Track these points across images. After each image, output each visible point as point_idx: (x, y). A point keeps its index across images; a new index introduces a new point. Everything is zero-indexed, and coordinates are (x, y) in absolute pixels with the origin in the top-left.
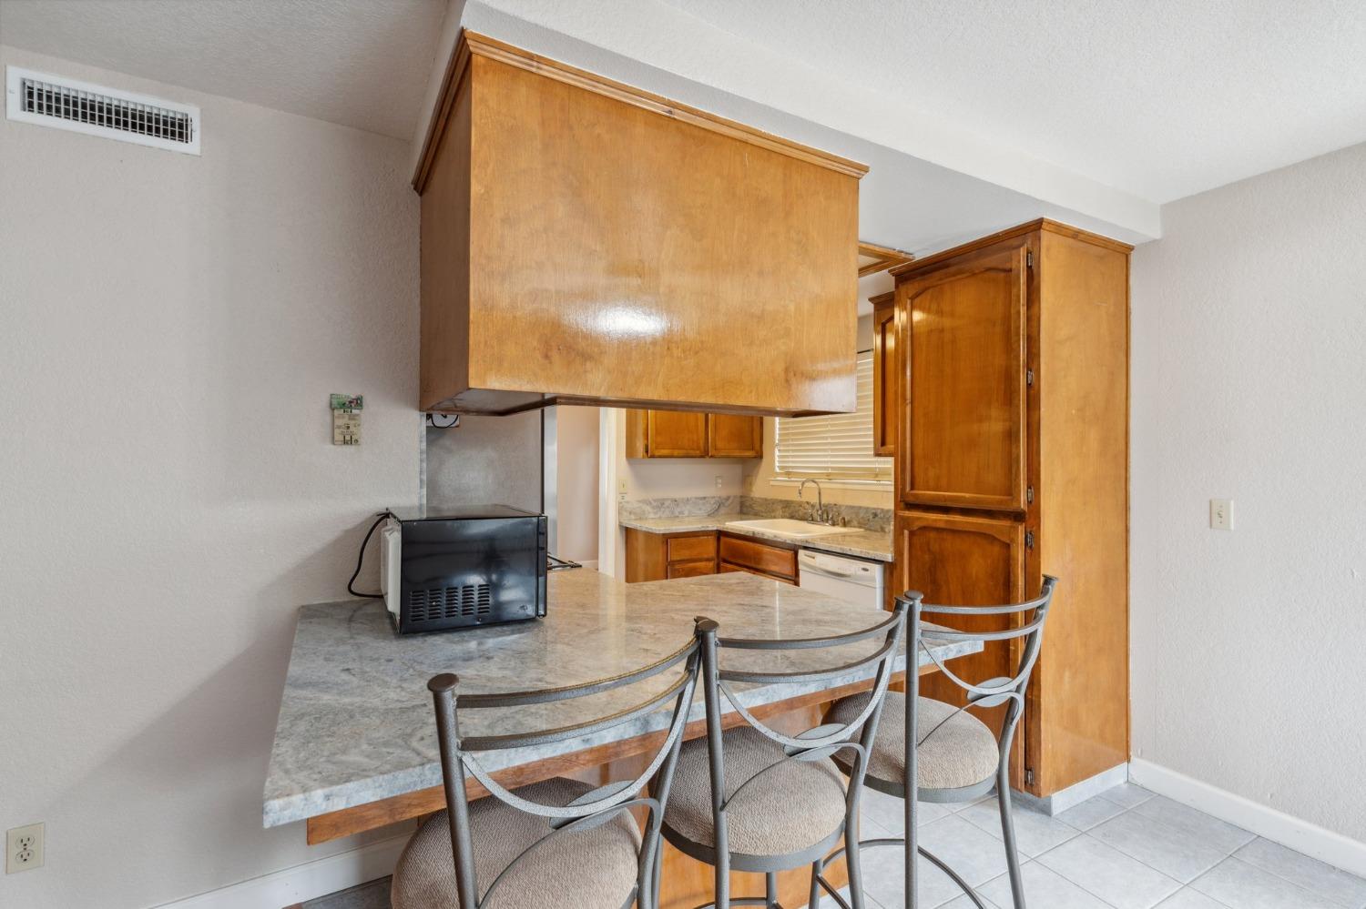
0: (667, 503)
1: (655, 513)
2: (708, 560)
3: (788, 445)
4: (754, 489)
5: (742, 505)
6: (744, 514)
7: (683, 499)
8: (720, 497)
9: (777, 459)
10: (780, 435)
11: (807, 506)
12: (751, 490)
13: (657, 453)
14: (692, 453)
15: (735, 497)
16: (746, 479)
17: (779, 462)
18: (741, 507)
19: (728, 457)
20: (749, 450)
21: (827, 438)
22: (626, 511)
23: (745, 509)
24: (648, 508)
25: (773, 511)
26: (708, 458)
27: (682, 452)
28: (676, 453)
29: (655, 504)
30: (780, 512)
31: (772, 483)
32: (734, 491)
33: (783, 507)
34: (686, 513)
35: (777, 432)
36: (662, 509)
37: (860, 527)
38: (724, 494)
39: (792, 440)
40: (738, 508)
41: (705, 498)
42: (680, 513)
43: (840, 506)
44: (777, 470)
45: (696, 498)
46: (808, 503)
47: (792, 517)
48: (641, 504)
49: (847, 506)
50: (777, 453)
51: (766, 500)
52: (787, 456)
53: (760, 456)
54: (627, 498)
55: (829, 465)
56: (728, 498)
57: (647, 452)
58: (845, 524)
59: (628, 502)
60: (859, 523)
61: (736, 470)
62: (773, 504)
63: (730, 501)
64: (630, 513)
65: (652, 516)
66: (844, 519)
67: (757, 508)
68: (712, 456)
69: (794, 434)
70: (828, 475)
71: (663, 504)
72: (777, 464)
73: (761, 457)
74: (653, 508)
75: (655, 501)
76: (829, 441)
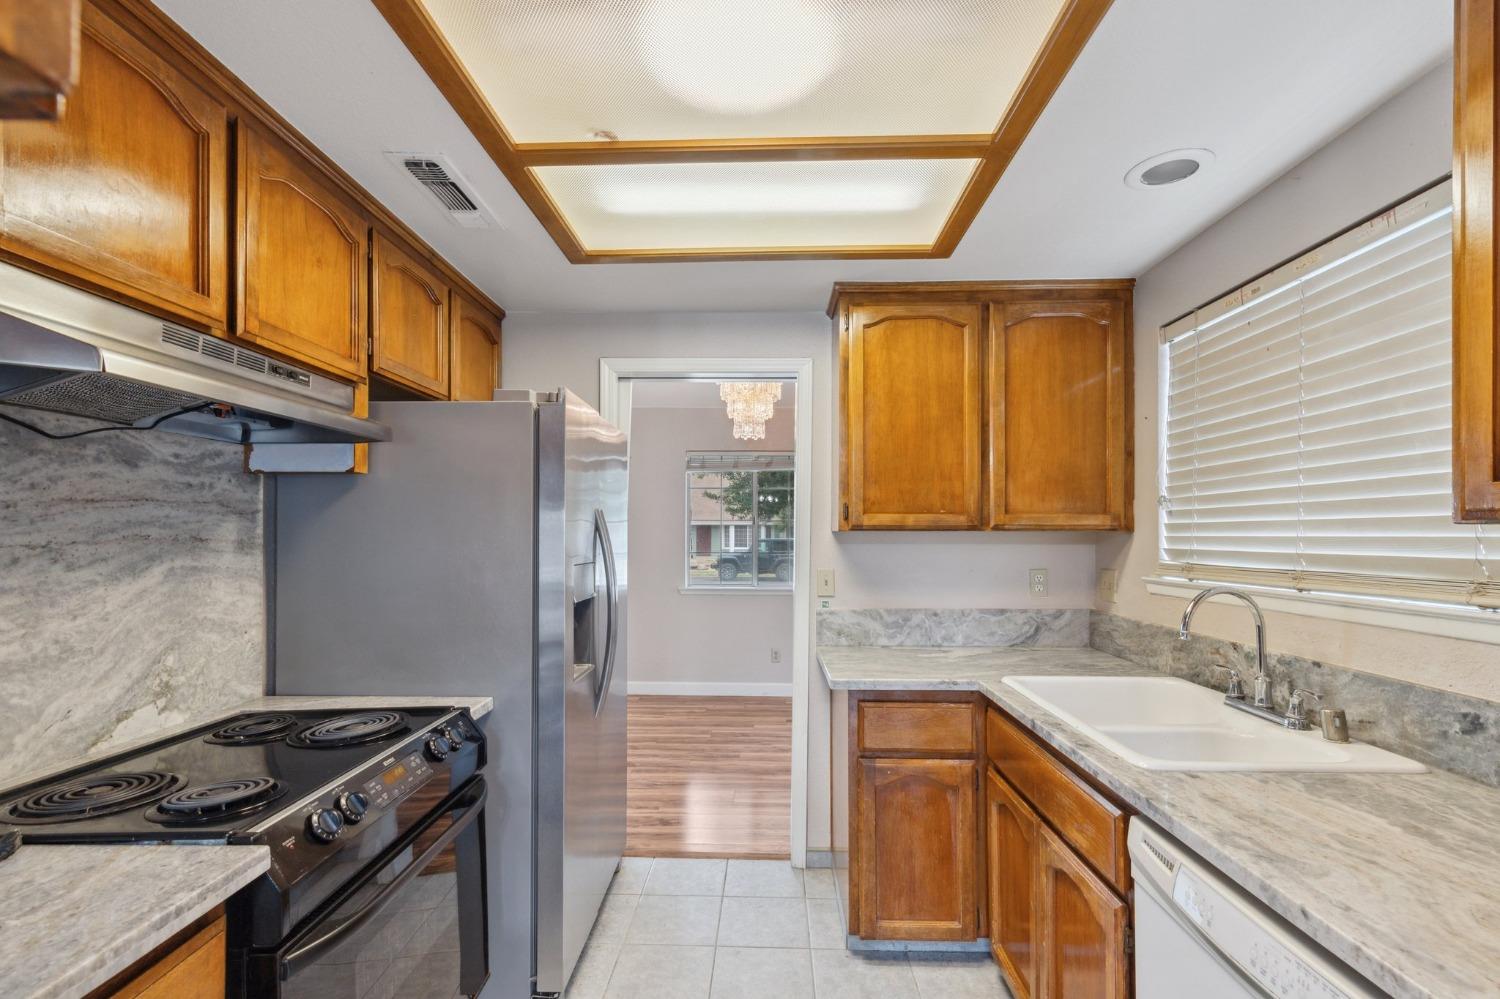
0: (916, 619)
1: (891, 637)
2: (959, 756)
3: (1188, 500)
4: (1116, 598)
5: (1093, 629)
6: (1098, 649)
7: (952, 612)
8: (1039, 612)
9: (1164, 533)
10: (1171, 477)
11: (1233, 655)
12: (1110, 602)
13: (867, 520)
14: (951, 519)
15: (1075, 612)
16: (1102, 576)
17: (1170, 539)
18: (1092, 634)
19: (1041, 528)
20: (1094, 513)
21: (1293, 475)
22: (830, 629)
23: (1097, 640)
24: (874, 626)
25: (1154, 653)
26: (987, 534)
27: (925, 518)
28: (911, 519)
29: (889, 619)
30: (1166, 659)
31: (1152, 588)
32: (1080, 600)
33: (1175, 648)
34: (959, 639)
35: (1165, 469)
36: (906, 630)
37: (1408, 753)
38: (1051, 604)
39: (1201, 487)
40: (1085, 636)
41: (1002, 612)
42: (944, 639)
43: (1335, 672)
44: (1166, 559)
45: (983, 611)
46: (1235, 646)
47: (1194, 677)
48: (861, 619)
49: (1356, 676)
50: (1164, 519)
51: (1138, 625)
52: (1187, 527)
53: (1125, 526)
54: (833, 606)
55: (1302, 550)
56: (1059, 614)
57: (846, 518)
58: (1344, 731)
59: (832, 613)
60: (1404, 735)
61: (1083, 555)
62: (1153, 636)
63: (1062, 621)
64: (839, 634)
65: (884, 641)
66: (1341, 715)
67: (1121, 641)
68: (996, 528)
69: (1202, 472)
70: (1297, 577)
71: (906, 620)
72: (1164, 544)
73: (1129, 528)
74: (887, 626)
75: (889, 612)
76: (1303, 482)
